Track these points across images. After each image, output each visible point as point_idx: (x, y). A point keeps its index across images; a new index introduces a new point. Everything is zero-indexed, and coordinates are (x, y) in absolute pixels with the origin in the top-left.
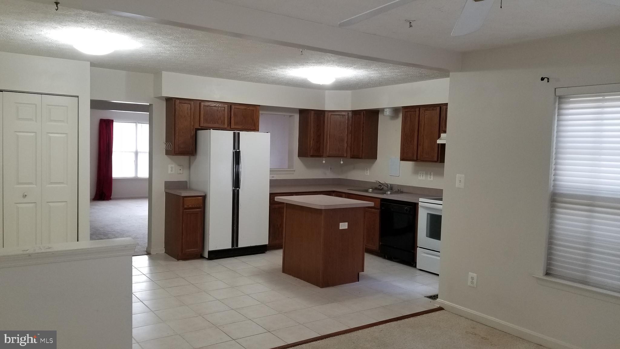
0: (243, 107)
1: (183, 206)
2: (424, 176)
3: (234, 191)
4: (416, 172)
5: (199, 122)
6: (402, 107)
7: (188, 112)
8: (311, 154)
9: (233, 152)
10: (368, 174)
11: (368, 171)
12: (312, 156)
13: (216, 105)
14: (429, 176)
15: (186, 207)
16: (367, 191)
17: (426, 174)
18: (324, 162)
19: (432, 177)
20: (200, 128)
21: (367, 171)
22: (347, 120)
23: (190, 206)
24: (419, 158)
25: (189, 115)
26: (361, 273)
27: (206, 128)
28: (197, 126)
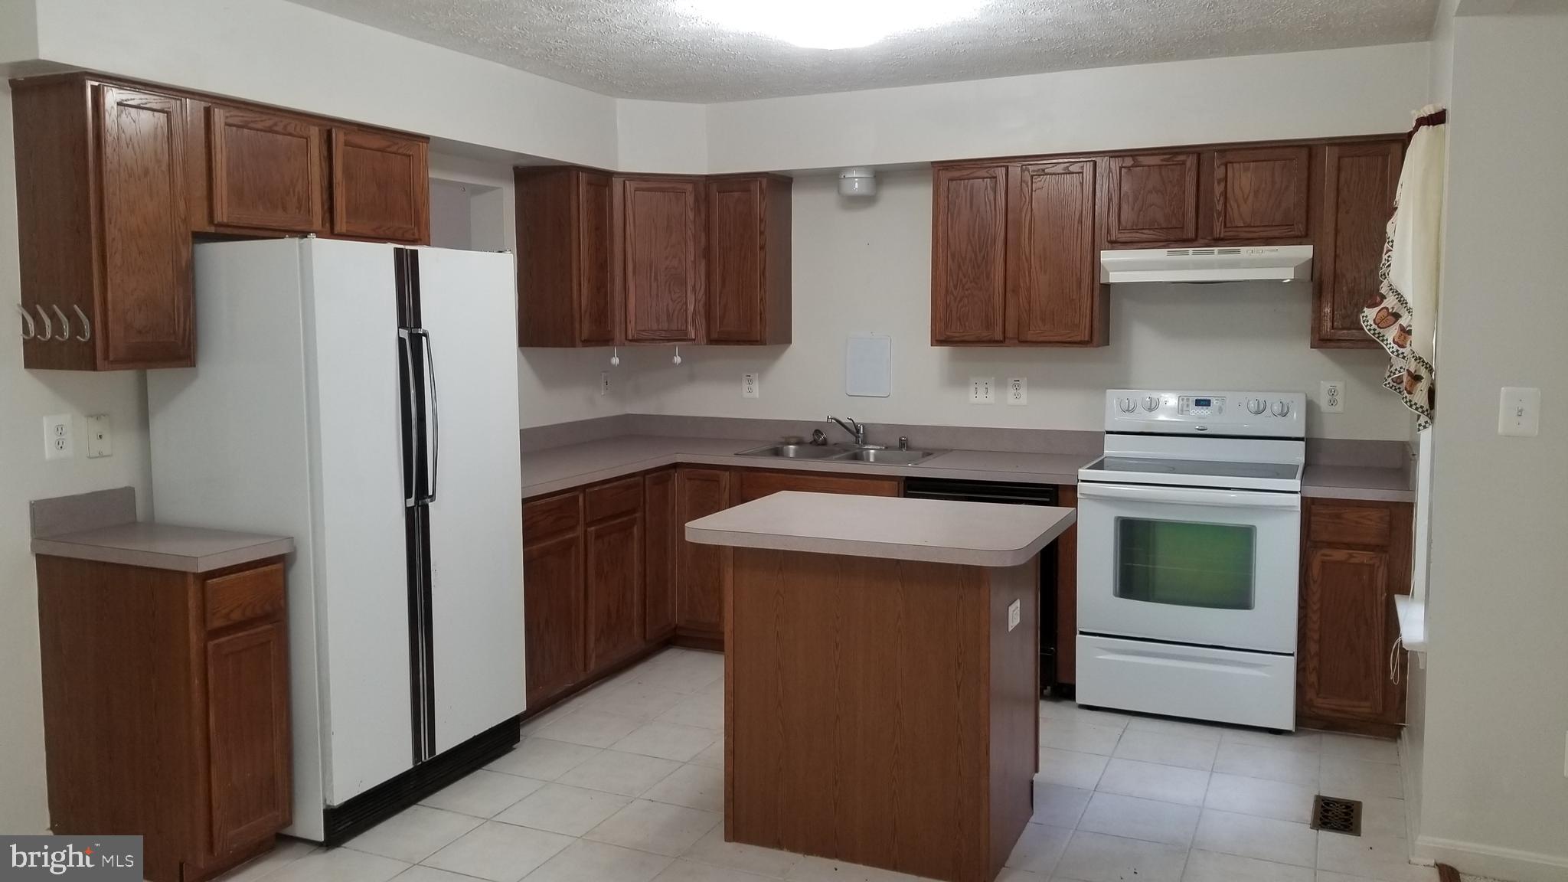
0: (377, 142)
1: (203, 619)
2: (991, 391)
3: (409, 512)
4: (958, 380)
5: (205, 204)
6: (932, 163)
7: (159, 151)
8: (585, 335)
9: (401, 341)
10: (756, 393)
11: (756, 386)
12: (587, 343)
13: (276, 124)
14: (1011, 392)
15: (217, 623)
16: (777, 452)
17: (1001, 383)
18: (615, 361)
19: (1023, 392)
20: (212, 230)
21: (750, 382)
22: (691, 209)
23: (236, 616)
24: (1010, 334)
25: (164, 167)
26: (1036, 777)
27: (236, 232)
28: (200, 223)
